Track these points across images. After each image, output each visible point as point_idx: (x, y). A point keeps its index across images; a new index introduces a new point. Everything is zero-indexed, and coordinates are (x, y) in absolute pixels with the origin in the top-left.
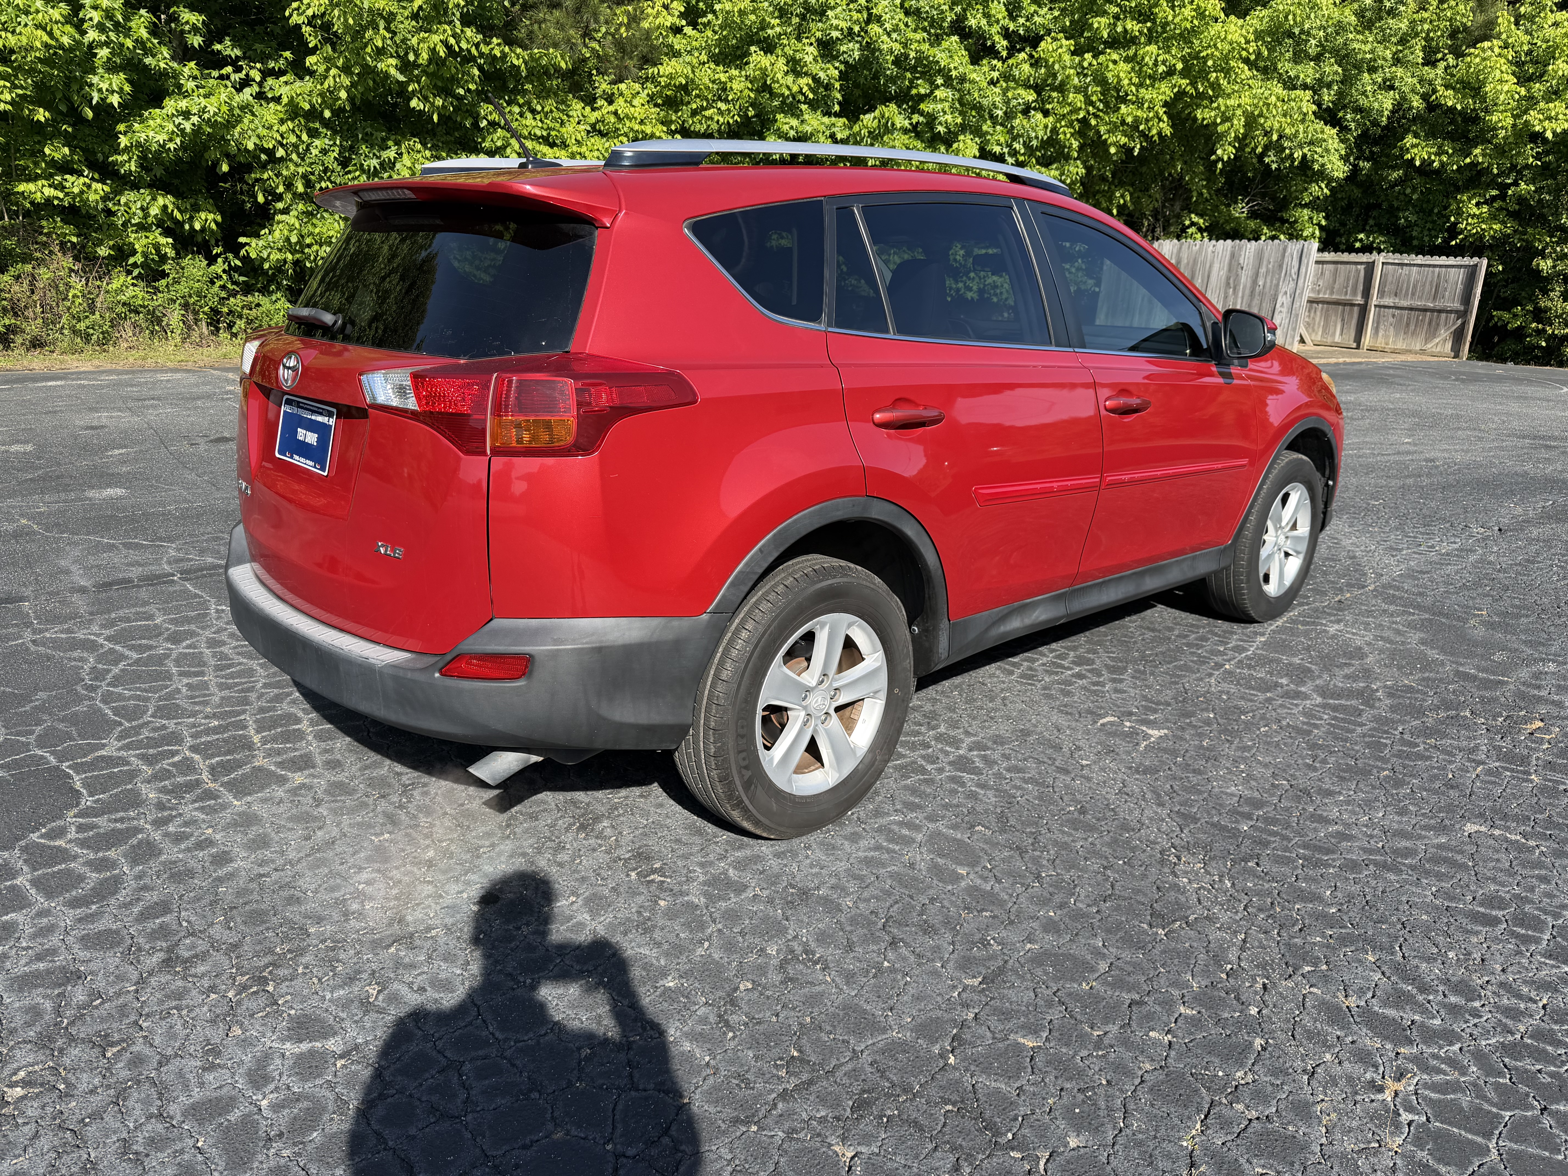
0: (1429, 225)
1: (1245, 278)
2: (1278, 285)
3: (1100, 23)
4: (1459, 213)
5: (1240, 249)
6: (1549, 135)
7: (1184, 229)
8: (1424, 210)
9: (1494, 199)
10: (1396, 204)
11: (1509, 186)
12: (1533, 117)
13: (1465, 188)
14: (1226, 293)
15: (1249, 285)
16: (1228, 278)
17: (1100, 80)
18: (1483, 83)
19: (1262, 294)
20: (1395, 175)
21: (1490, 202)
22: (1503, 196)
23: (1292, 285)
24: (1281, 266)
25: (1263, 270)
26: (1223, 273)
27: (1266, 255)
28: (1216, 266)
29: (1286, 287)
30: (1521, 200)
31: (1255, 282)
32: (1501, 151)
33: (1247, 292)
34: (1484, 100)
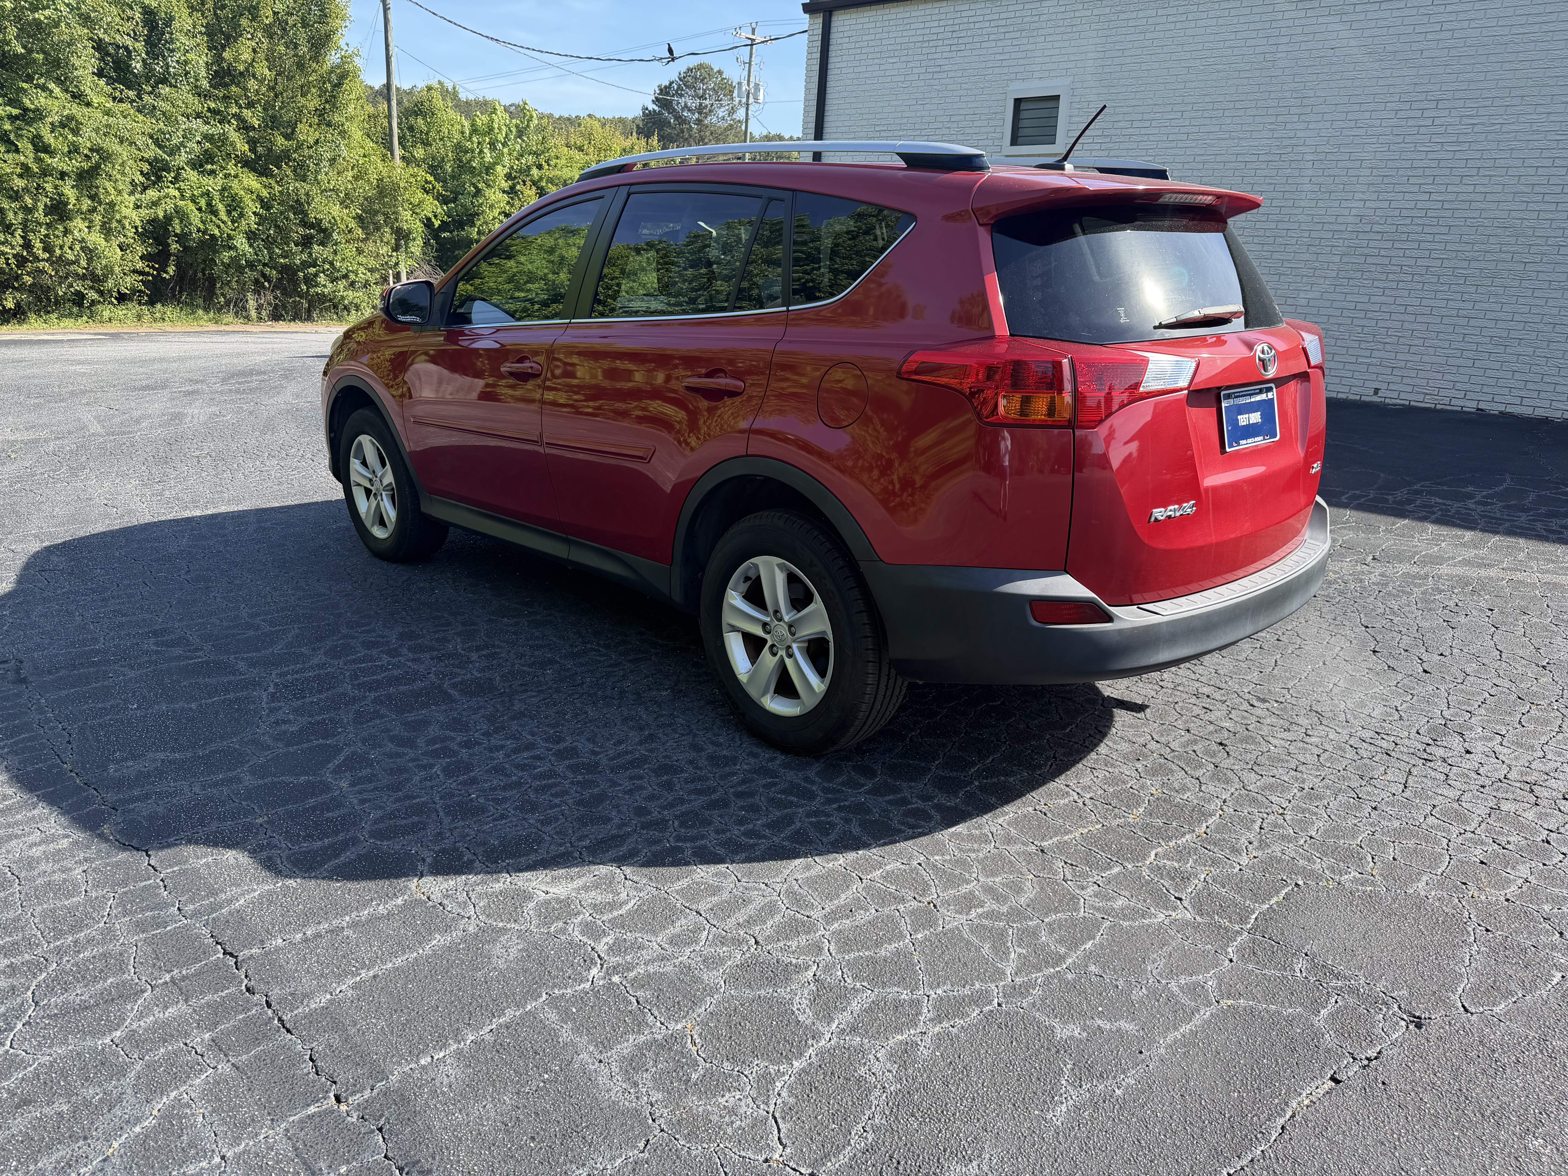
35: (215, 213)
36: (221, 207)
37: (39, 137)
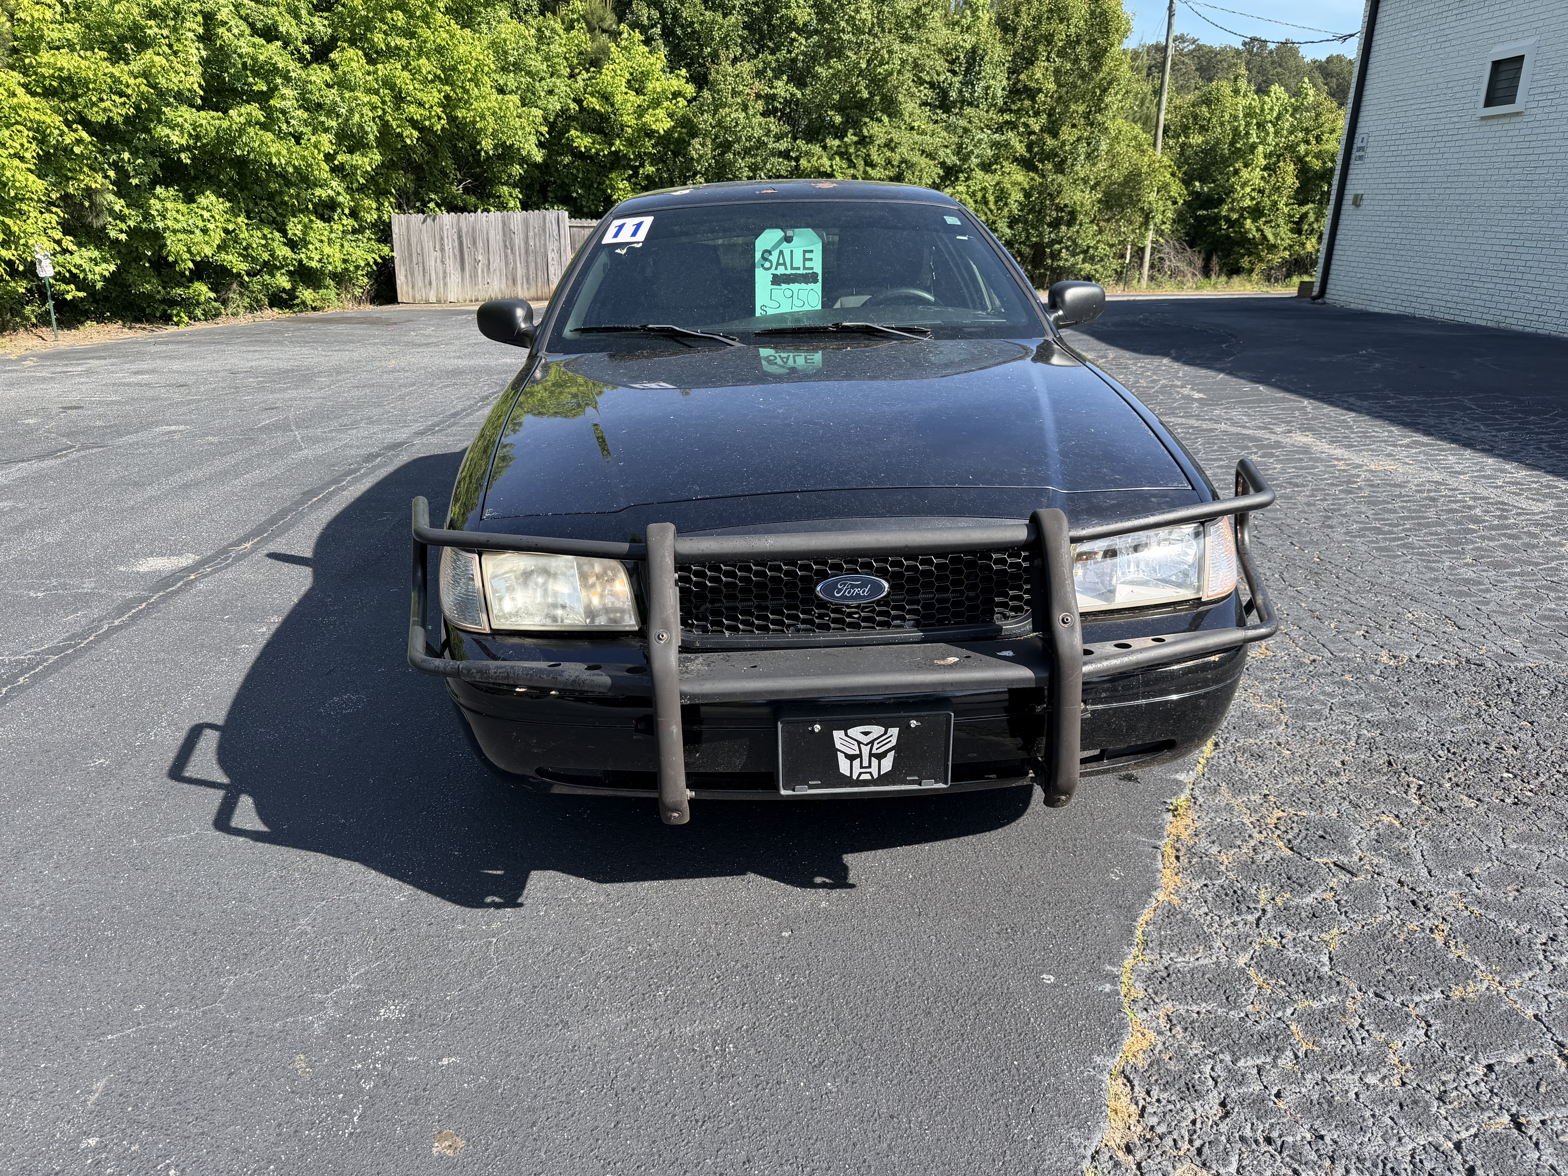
0: (592, 197)
1: (518, 240)
2: (545, 244)
3: (378, 38)
4: (613, 188)
5: (509, 218)
6: (662, 132)
7: (425, 204)
8: (587, 185)
9: (630, 177)
10: (567, 181)
11: (638, 167)
12: (647, 118)
13: (612, 169)
14: (506, 253)
15: (522, 246)
16: (505, 242)
17: (388, 83)
18: (612, 94)
19: (535, 252)
20: (567, 160)
21: (628, 179)
22: (636, 174)
23: (556, 244)
24: (544, 230)
25: (531, 234)
26: (500, 237)
27: (531, 221)
28: (492, 233)
29: (552, 246)
30: (647, 177)
31: (527, 243)
32: (630, 142)
33: (523, 251)
34: (612, 105)
35: (986, 203)
36: (991, 199)
37: (869, 155)
